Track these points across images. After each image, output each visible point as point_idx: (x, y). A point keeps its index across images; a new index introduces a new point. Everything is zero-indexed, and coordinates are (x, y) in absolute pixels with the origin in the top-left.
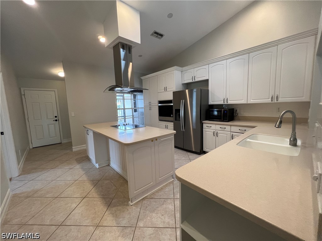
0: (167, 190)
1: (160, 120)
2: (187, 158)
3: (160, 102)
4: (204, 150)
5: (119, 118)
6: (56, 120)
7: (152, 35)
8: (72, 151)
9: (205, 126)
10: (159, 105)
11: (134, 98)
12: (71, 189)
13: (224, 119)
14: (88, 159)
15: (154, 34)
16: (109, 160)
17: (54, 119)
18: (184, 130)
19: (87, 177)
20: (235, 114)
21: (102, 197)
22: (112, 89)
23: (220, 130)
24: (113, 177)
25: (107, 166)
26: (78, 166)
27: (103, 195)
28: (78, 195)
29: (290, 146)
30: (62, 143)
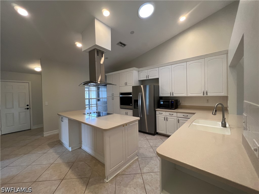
0: (134, 166)
1: (121, 108)
2: (145, 139)
3: (122, 94)
4: (157, 132)
5: (86, 106)
6: (28, 109)
7: (118, 44)
8: (43, 136)
9: (157, 112)
10: (120, 96)
11: (98, 90)
12: (48, 172)
13: (171, 108)
14: (60, 143)
15: (119, 44)
16: (80, 143)
17: (25, 108)
18: (141, 116)
19: (62, 160)
20: (178, 103)
21: (79, 177)
22: (86, 83)
23: (169, 116)
24: (86, 158)
25: (79, 148)
26: (51, 151)
27: (80, 175)
28: (56, 177)
29: (222, 127)
30: (31, 129)
